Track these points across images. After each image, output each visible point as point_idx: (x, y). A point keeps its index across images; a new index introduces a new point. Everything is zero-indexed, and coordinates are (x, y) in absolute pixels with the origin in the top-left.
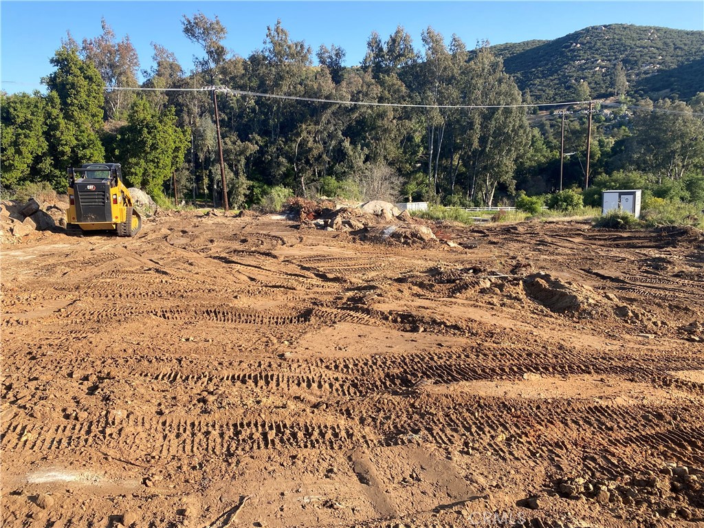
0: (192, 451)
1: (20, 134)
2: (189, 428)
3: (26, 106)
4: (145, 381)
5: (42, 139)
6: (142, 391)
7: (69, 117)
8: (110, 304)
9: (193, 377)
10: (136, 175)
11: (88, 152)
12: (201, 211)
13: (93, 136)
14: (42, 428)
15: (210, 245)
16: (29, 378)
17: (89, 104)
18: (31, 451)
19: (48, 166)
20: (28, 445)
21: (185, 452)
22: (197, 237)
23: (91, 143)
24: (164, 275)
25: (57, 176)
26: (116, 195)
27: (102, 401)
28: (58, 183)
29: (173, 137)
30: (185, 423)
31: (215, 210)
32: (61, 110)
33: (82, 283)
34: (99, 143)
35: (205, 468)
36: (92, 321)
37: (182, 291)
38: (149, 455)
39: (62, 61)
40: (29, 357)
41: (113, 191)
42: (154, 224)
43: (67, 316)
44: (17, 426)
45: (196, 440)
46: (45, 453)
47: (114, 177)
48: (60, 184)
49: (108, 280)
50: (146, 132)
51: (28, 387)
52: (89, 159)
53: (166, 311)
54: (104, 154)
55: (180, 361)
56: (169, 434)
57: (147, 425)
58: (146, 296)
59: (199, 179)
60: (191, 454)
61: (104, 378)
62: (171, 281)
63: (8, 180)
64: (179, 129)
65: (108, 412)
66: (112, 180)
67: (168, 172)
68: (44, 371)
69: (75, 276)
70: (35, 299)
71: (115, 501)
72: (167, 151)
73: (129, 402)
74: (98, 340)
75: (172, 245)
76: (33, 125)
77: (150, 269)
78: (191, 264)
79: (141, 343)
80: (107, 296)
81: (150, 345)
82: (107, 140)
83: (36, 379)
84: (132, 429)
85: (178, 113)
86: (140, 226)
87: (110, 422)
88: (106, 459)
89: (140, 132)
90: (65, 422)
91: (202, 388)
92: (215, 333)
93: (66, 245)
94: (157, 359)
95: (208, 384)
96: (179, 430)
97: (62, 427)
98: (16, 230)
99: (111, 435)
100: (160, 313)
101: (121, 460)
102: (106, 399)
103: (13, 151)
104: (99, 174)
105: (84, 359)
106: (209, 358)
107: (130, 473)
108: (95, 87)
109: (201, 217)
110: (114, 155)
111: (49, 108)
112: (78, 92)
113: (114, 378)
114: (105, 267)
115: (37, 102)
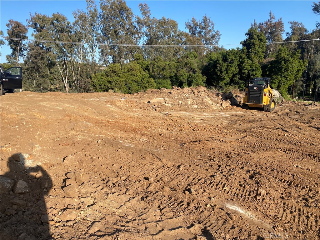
0: (299, 223)
1: (229, 66)
2: (297, 210)
3: (233, 54)
4: (275, 180)
5: (237, 67)
6: (274, 185)
7: (249, 58)
8: (260, 141)
9: (300, 186)
10: (275, 83)
11: (254, 73)
12: (307, 102)
13: (258, 65)
14: (231, 187)
15: (312, 121)
16: (227, 165)
17: (259, 52)
18: (227, 195)
19: (237, 79)
20: (226, 192)
21: (294, 222)
22: (304, 115)
23: (257, 68)
24: (286, 132)
25: (240, 83)
26: (266, 92)
27: (255, 183)
28: (240, 86)
29: (297, 65)
30: (296, 207)
31: (316, 102)
32: (246, 55)
33: (248, 130)
34: (260, 69)
35: (305, 234)
36: (251, 147)
37: (295, 141)
38: (276, 216)
39: (250, 34)
40: (226, 156)
41: (265, 90)
42: (281, 107)
43: (241, 143)
44: (222, 182)
45: (301, 219)
46: (232, 197)
47: (267, 84)
48: (241, 86)
49: (259, 130)
50: (283, 63)
51: (226, 168)
52: (255, 76)
53: (286, 150)
54: (261, 73)
55: (293, 176)
56: (286, 210)
57: (276, 202)
58: (276, 141)
59: (308, 86)
60: (298, 224)
61: (256, 174)
62: (289, 136)
63: (221, 84)
64: (301, 61)
65: (258, 189)
66: (265, 85)
67: (292, 82)
68: (232, 163)
69: (245, 126)
70: (229, 133)
71: (261, 230)
72: (292, 72)
73: (268, 188)
74: (254, 156)
75: (290, 118)
76: (234, 62)
77: (279, 128)
78: (300, 129)
79: (274, 162)
80: (258, 137)
81: (278, 164)
82: (264, 67)
83: (230, 166)
84: (268, 201)
85: (302, 53)
86: (274, 107)
87: (259, 194)
88: (257, 210)
89: (280, 63)
90: (240, 187)
91: (305, 193)
92: (313, 167)
93: (241, 113)
94: (281, 172)
95: (309, 192)
96: (292, 209)
97: (239, 188)
98: (223, 104)
99: (259, 200)
100: (283, 150)
101: (263, 213)
102: (257, 183)
103: (225, 73)
104: (259, 83)
105: (248, 163)
106: (309, 179)
107: (267, 221)
108: (263, 44)
109: (307, 105)
110: (266, 74)
111: (242, 54)
112: (255, 46)
113: (261, 175)
114: (257, 124)
115: (237, 52)
